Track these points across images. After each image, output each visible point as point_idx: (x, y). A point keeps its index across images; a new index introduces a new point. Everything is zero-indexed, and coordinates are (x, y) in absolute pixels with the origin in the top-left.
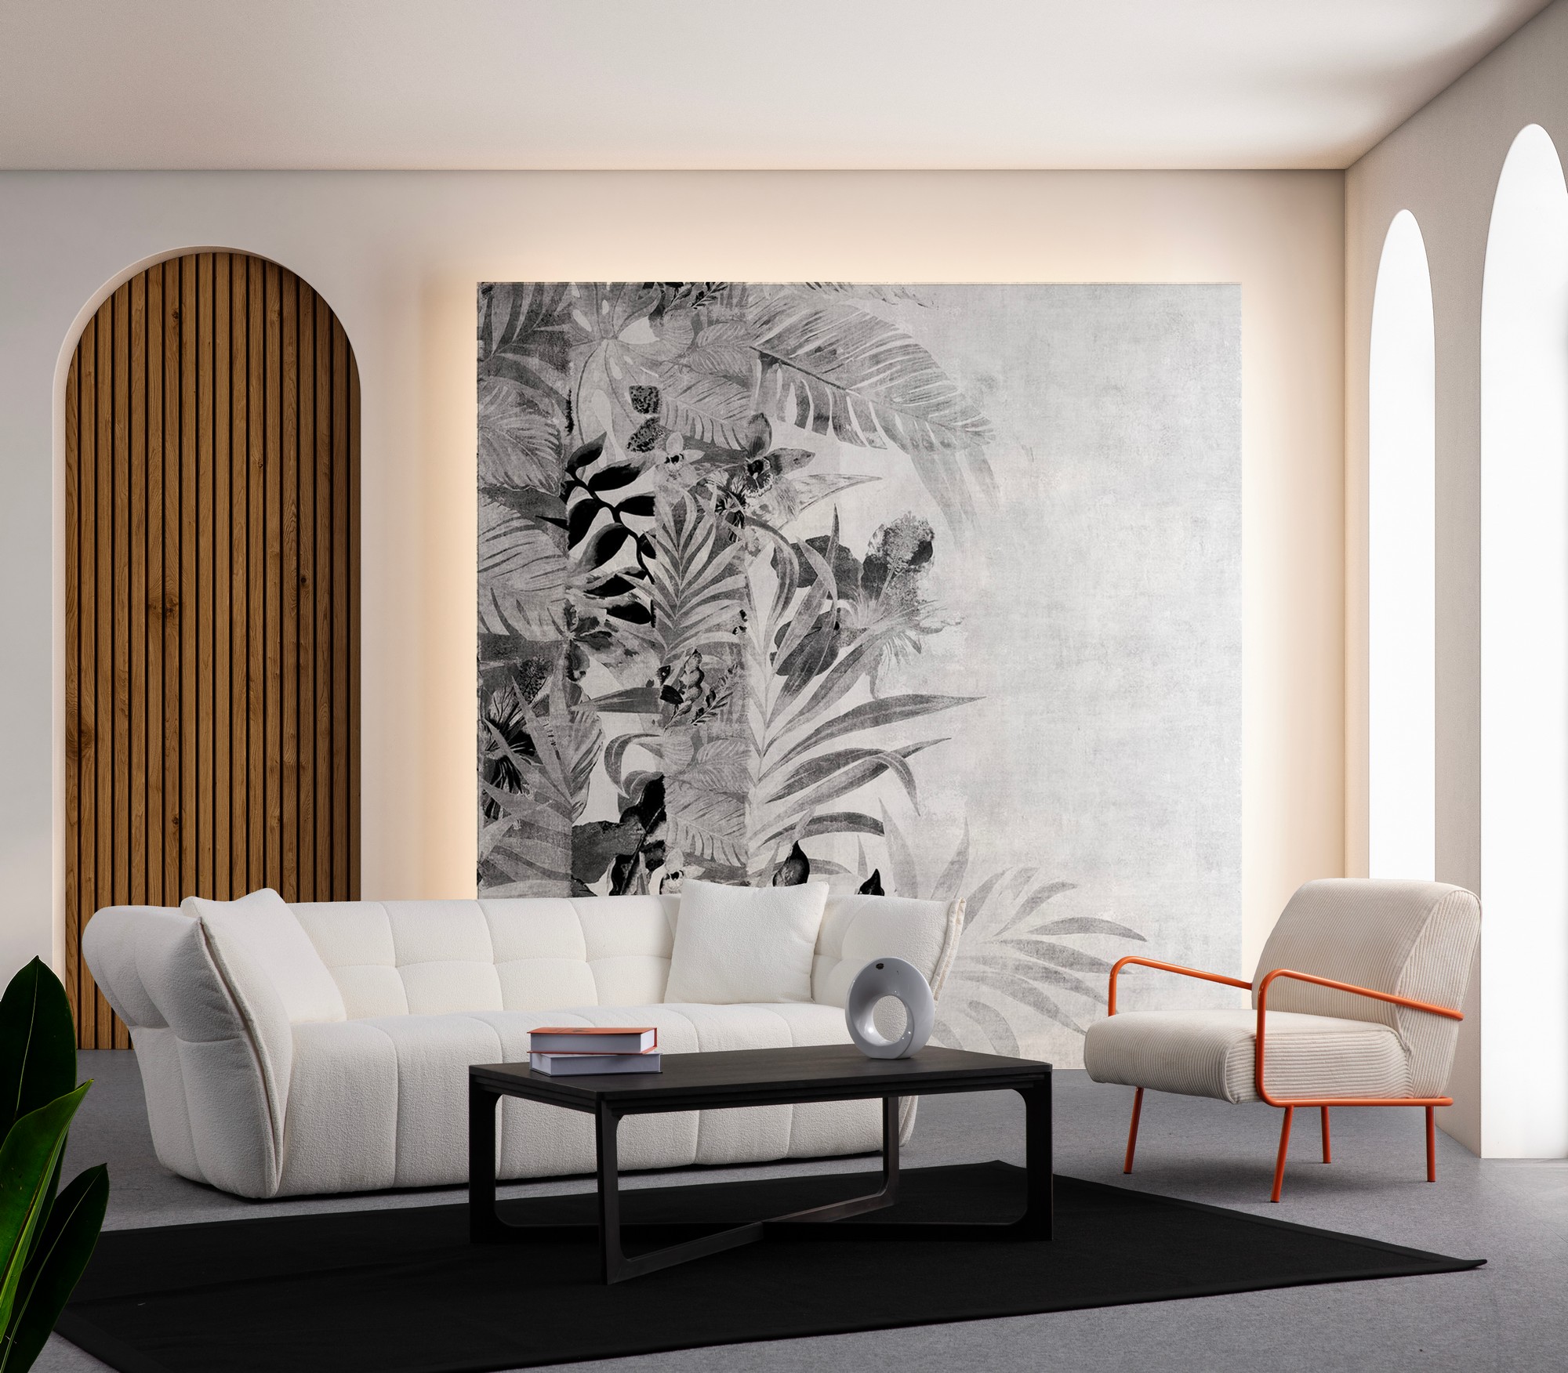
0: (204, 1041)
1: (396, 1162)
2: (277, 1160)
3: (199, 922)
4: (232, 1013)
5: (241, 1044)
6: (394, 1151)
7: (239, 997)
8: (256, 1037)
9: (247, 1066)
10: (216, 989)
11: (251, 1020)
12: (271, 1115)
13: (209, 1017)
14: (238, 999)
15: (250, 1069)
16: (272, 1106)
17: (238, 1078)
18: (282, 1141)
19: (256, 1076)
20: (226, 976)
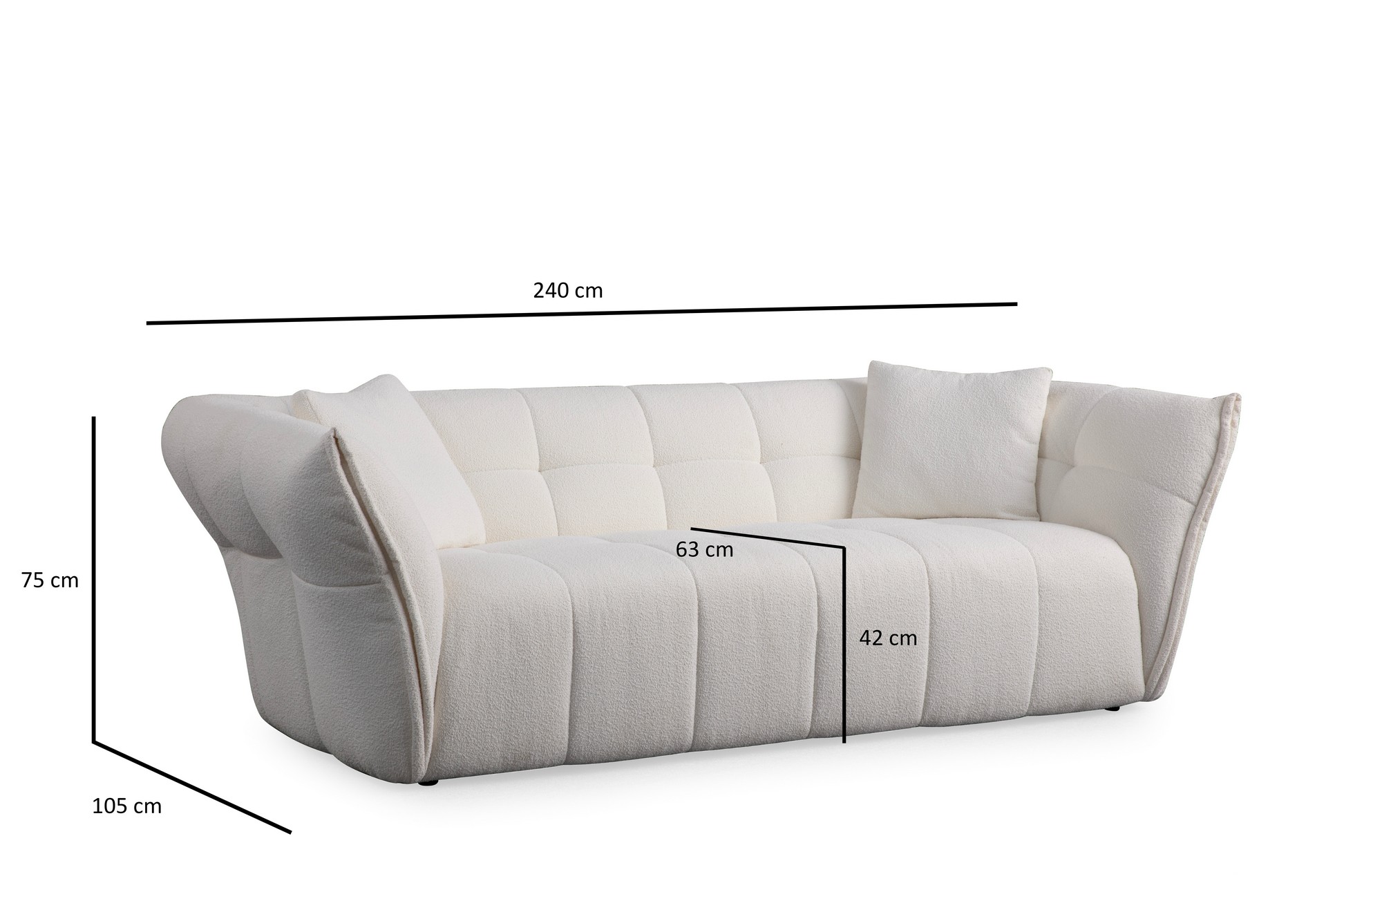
0: (335, 586)
1: (569, 735)
2: (426, 737)
3: (332, 434)
4: (373, 553)
5: (384, 590)
6: (567, 722)
7: (382, 532)
8: (404, 583)
9: (392, 619)
10: (353, 522)
11: (397, 562)
12: (420, 682)
13: (342, 556)
14: (381, 535)
15: (394, 623)
16: (421, 669)
17: (378, 633)
18: (432, 714)
19: (402, 633)
20: (366, 504)
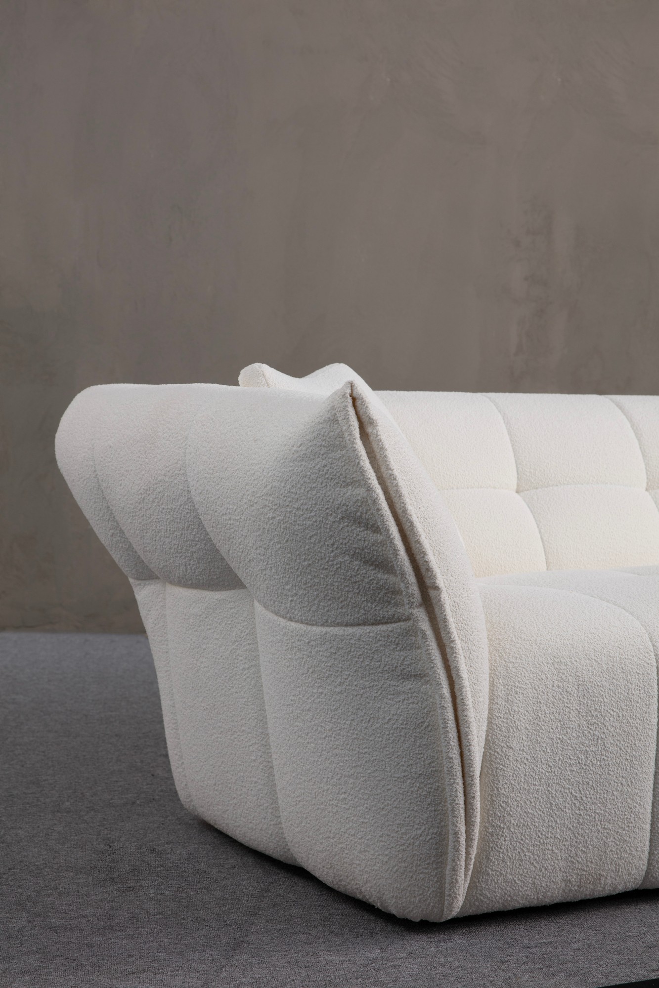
0: (339, 625)
2: (468, 853)
3: (349, 391)
4: (403, 574)
5: (413, 631)
7: (418, 542)
8: (445, 620)
9: (421, 676)
10: (376, 527)
11: (437, 588)
12: (463, 771)
13: (353, 580)
14: (414, 546)
15: (427, 682)
16: (466, 752)
17: (402, 697)
18: (478, 820)
19: (442, 696)
20: (395, 500)
